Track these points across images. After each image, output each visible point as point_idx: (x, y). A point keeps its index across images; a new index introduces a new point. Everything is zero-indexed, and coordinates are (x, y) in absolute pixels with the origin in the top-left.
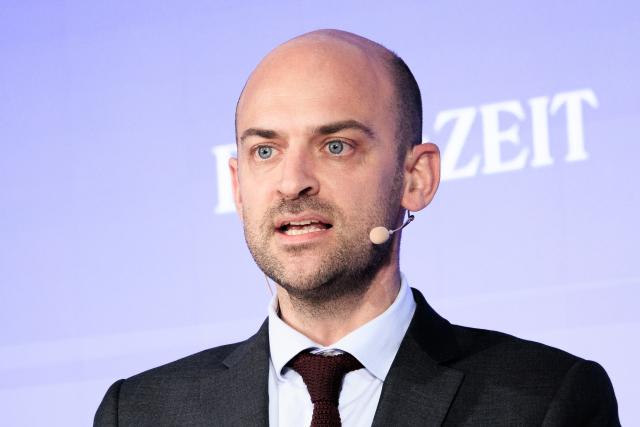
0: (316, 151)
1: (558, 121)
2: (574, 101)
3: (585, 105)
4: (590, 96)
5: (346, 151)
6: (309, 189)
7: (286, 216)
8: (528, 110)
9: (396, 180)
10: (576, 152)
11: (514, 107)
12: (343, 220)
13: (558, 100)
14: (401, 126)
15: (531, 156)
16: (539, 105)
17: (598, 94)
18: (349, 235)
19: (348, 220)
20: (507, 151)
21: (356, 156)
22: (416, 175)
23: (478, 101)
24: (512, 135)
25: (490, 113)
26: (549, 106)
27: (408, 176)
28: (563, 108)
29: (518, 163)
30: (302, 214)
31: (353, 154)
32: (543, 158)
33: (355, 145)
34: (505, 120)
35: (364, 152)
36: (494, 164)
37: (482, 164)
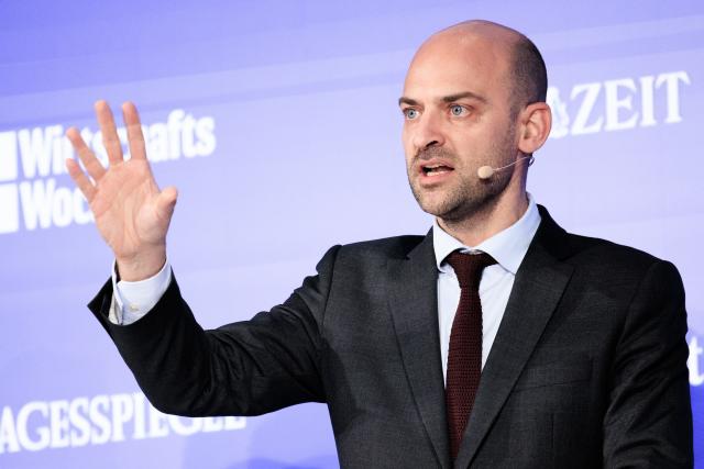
0: (444, 113)
1: (660, 94)
2: (672, 80)
3: (680, 82)
4: (684, 76)
5: (464, 113)
6: (435, 142)
7: (421, 162)
8: (638, 85)
9: (509, 132)
10: (673, 116)
11: (629, 83)
12: (462, 164)
13: (661, 78)
14: (514, 93)
15: (640, 118)
16: (647, 82)
17: (689, 75)
18: (466, 174)
19: (465, 164)
20: (623, 115)
21: (474, 116)
22: (531, 126)
23: (602, 78)
24: (627, 103)
25: (611, 87)
26: (654, 83)
27: (523, 128)
28: (665, 84)
29: (631, 123)
30: (431, 160)
31: (470, 115)
32: (649, 119)
33: (471, 108)
34: (622, 93)
35: (480, 114)
36: (613, 124)
37: (604, 123)
